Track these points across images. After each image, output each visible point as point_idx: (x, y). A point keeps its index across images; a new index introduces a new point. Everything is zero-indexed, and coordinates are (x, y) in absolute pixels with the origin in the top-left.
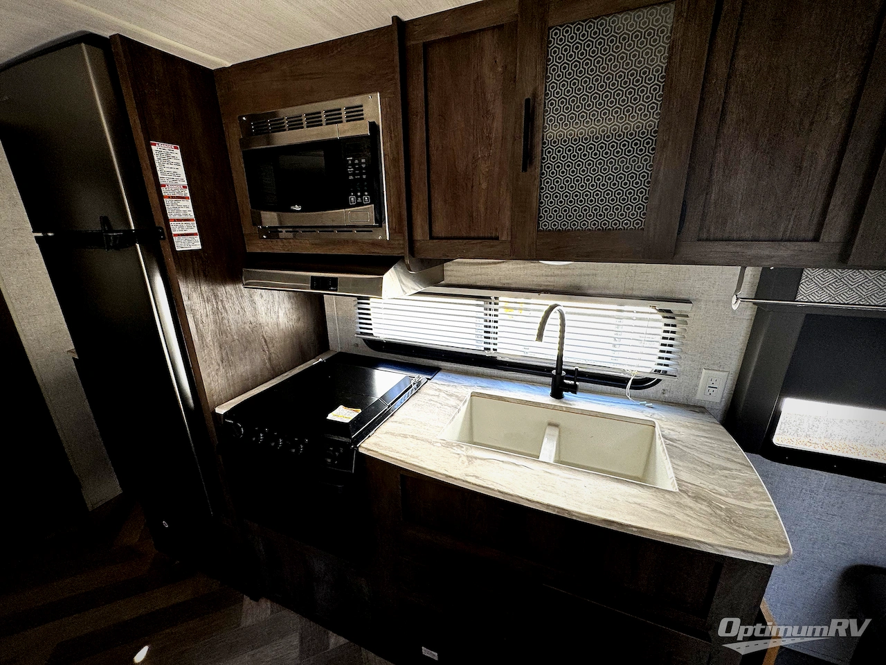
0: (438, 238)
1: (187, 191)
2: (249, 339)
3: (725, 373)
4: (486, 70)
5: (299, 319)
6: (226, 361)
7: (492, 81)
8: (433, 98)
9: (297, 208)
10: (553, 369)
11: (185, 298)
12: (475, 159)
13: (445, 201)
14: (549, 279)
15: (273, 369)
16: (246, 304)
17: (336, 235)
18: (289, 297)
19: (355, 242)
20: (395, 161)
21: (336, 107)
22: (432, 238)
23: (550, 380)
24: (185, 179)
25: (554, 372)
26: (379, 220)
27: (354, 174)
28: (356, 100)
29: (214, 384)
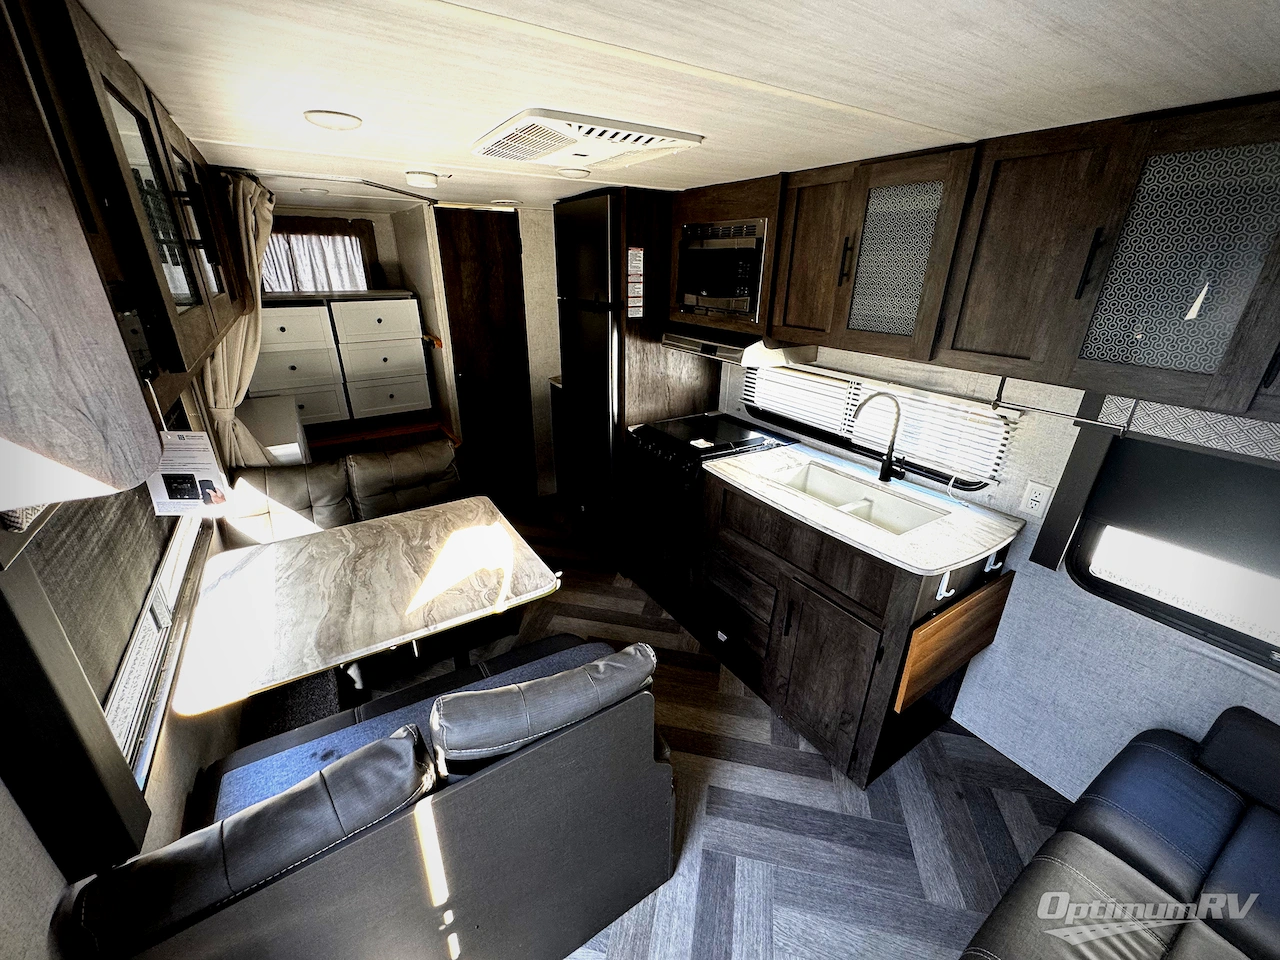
0: (790, 326)
1: (642, 278)
2: (658, 386)
3: (1048, 488)
4: (835, 209)
5: (697, 378)
6: (641, 397)
7: (836, 219)
8: (801, 225)
9: (705, 293)
10: (884, 455)
11: (627, 348)
12: (820, 270)
13: (797, 298)
15: (670, 412)
16: (662, 359)
18: (693, 358)
19: (736, 322)
21: (742, 225)
22: (785, 326)
23: (880, 464)
24: (642, 271)
25: (885, 457)
27: (741, 274)
28: (751, 221)
29: (631, 410)
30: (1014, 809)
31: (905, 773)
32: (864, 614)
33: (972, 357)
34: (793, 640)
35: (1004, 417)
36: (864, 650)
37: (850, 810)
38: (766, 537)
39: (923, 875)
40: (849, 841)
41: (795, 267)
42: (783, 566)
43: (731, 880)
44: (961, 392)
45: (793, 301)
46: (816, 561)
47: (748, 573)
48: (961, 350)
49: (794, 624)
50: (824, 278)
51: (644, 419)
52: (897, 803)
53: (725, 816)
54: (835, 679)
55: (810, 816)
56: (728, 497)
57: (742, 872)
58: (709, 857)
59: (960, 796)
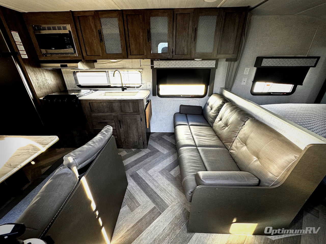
0: (89, 56)
1: (22, 43)
4: (91, 23)
5: (57, 79)
6: (40, 87)
7: (93, 26)
8: (82, 27)
9: (53, 49)
12: (93, 40)
14: (117, 66)
15: (52, 92)
17: (65, 55)
19: (70, 57)
20: (76, 39)
21: (60, 26)
22: (87, 55)
23: (121, 88)
24: (21, 40)
26: (75, 52)
27: (67, 41)
28: (65, 25)
29: (38, 92)
30: (165, 137)
31: (151, 142)
32: (136, 113)
33: (135, 56)
34: (123, 129)
35: (140, 71)
36: (138, 120)
37: (147, 152)
38: (106, 110)
39: (162, 152)
40: (150, 156)
41: (84, 39)
42: (114, 114)
43: (138, 175)
44: (131, 68)
45: (87, 49)
46: (121, 109)
47: (105, 121)
48: (132, 55)
49: (122, 125)
50: (95, 41)
51: (44, 95)
52: (152, 147)
53: (129, 168)
54: (135, 131)
55: (143, 157)
56: (91, 105)
57: (139, 173)
58: (132, 176)
59: (159, 140)
